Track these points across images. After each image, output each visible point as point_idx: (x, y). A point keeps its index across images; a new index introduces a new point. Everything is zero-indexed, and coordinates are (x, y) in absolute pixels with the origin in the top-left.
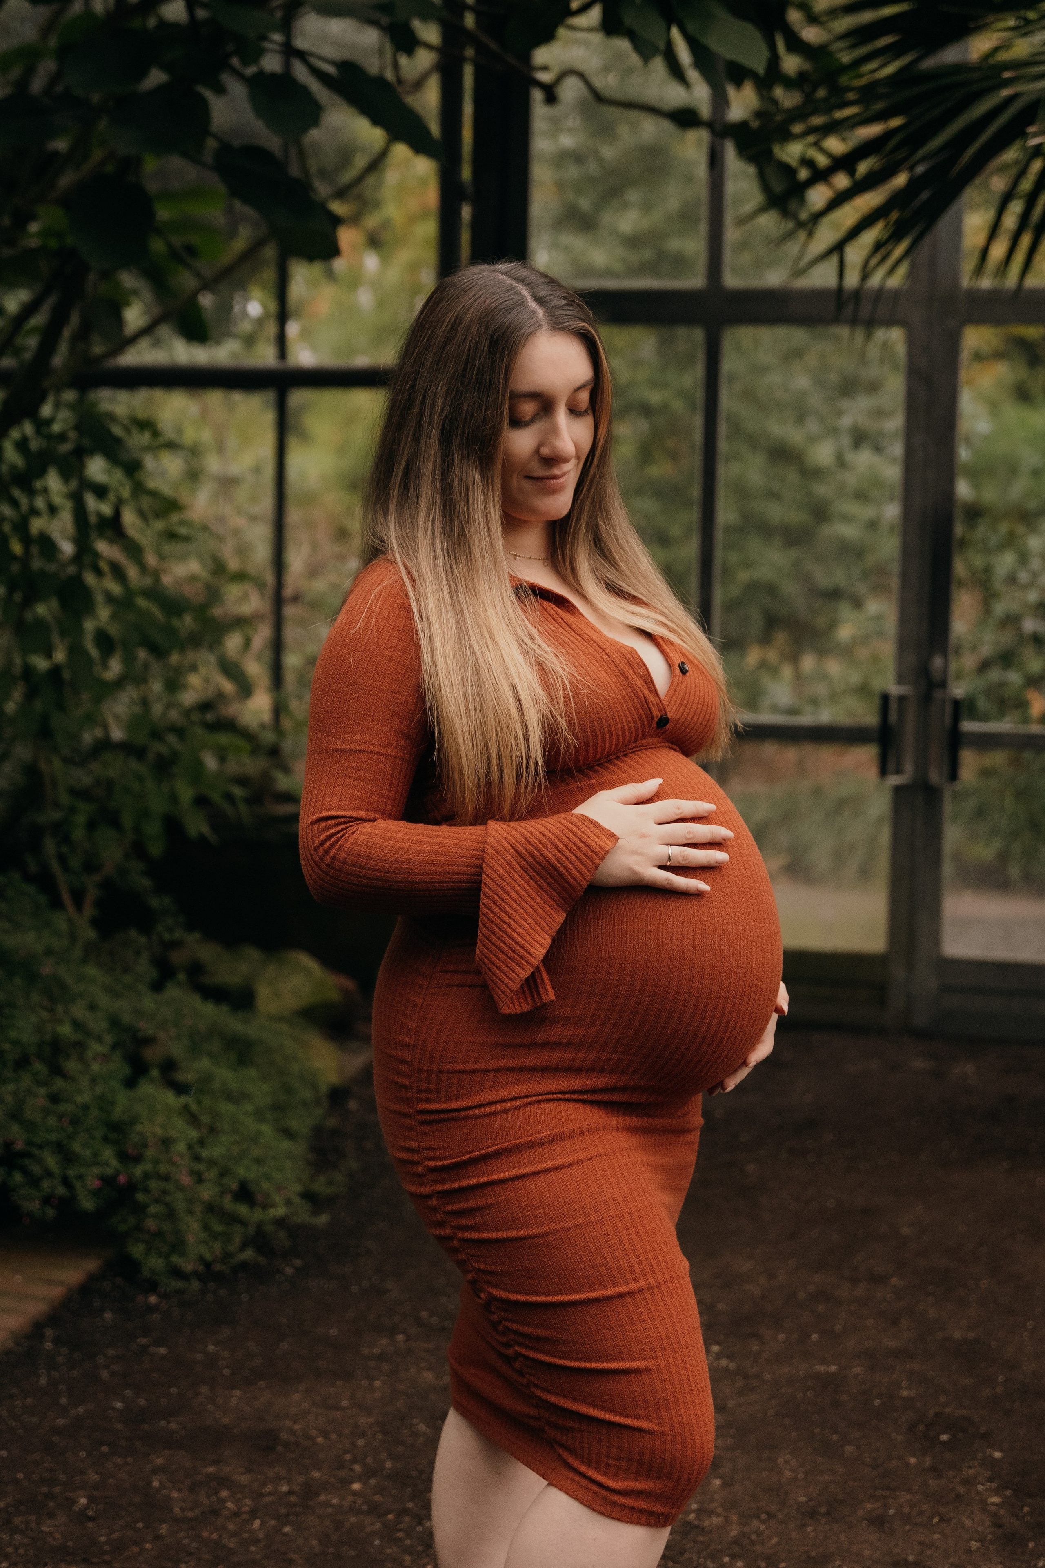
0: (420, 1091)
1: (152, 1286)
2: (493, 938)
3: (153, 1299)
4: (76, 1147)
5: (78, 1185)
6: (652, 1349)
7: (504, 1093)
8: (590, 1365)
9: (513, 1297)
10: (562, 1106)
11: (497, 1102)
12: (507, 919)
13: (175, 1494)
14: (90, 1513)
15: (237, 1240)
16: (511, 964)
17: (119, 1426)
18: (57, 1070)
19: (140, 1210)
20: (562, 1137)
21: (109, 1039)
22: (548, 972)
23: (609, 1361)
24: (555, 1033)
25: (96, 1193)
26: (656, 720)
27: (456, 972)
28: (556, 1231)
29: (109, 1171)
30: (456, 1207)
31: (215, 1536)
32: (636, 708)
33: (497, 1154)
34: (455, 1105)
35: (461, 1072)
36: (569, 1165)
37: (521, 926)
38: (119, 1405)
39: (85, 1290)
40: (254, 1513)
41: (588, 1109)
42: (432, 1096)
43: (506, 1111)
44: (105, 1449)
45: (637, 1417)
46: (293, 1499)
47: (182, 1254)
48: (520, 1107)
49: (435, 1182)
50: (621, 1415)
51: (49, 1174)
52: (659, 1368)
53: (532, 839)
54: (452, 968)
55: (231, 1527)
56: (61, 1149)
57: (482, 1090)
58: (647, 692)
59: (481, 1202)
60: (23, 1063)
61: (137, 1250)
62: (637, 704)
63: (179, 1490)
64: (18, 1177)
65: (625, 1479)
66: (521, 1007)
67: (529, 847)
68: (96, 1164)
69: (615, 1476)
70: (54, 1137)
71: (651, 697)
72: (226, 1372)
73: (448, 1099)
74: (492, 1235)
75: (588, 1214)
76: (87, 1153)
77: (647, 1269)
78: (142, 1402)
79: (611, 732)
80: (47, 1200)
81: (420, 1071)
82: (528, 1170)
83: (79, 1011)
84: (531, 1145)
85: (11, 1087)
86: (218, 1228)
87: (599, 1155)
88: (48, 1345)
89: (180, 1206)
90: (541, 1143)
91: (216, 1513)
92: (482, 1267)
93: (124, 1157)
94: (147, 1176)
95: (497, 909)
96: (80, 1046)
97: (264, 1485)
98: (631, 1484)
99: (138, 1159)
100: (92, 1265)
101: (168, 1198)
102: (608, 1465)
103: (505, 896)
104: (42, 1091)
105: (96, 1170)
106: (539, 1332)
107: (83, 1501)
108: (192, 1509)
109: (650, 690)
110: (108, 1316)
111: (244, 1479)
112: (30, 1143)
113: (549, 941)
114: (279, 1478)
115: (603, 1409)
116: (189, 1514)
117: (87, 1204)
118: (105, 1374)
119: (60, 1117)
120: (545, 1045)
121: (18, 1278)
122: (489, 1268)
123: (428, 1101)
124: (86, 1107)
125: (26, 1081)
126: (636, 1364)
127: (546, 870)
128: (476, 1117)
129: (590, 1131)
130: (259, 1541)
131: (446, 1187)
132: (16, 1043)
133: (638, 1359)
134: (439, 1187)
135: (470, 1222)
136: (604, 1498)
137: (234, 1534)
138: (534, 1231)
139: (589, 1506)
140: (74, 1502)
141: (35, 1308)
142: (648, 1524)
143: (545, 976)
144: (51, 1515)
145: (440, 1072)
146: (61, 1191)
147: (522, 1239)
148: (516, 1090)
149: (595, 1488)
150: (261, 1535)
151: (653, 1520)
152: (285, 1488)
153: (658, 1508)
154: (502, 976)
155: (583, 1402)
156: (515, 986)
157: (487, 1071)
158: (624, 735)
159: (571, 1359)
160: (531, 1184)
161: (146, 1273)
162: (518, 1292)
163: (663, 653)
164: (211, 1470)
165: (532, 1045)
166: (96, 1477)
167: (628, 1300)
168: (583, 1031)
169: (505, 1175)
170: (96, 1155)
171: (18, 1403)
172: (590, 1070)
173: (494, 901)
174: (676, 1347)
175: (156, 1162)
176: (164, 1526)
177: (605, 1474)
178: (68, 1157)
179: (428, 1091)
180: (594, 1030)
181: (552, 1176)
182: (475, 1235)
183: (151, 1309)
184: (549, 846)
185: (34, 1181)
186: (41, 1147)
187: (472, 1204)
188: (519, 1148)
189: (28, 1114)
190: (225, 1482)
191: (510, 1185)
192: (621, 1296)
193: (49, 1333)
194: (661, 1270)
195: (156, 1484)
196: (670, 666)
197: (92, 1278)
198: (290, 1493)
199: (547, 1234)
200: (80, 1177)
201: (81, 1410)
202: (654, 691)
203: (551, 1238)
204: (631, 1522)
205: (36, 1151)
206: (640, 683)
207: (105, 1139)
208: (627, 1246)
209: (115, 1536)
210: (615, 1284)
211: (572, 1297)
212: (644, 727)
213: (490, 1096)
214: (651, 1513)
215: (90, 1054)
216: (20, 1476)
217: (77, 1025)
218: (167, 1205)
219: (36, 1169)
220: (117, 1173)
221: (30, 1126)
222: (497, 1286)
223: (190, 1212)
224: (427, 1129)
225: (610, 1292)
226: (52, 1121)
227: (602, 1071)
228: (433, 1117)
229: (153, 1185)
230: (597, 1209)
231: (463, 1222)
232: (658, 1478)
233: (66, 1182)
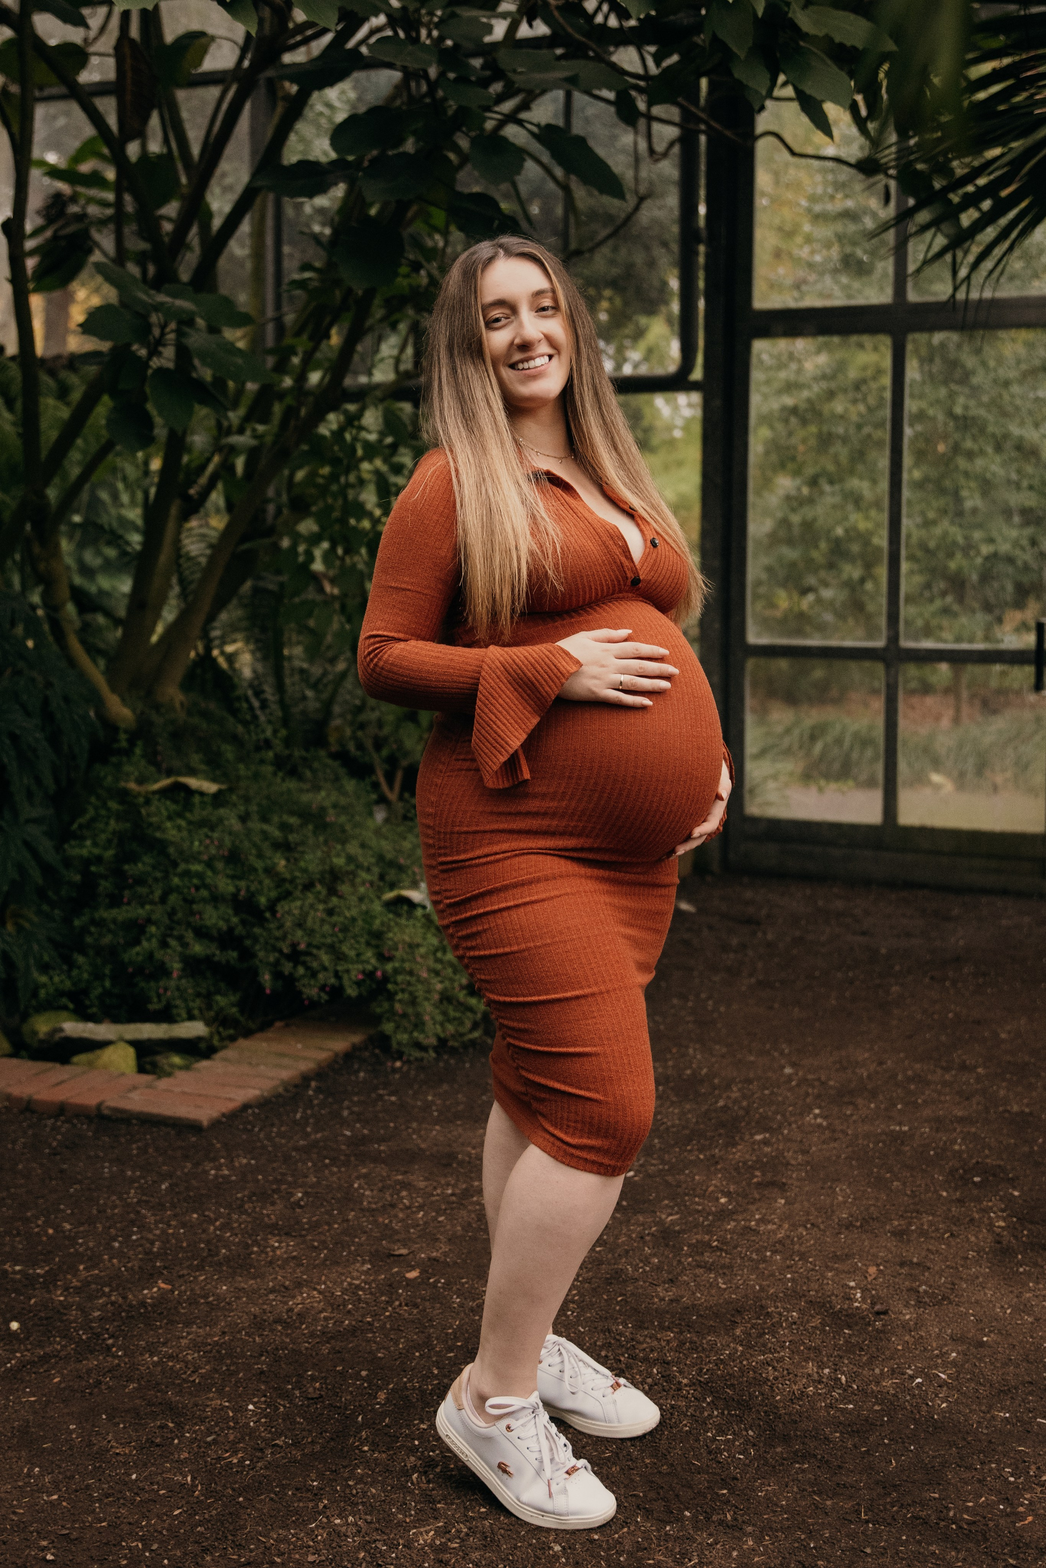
0: (440, 848)
1: (400, 1055)
2: (483, 731)
3: (398, 1064)
4: (345, 948)
5: (345, 977)
6: (601, 1038)
7: (496, 848)
8: (554, 1050)
9: (502, 999)
10: (541, 858)
11: (491, 855)
12: (494, 718)
13: (367, 1193)
14: (302, 1203)
15: (468, 1024)
16: (494, 751)
17: (343, 1147)
18: (332, 891)
19: (391, 997)
20: (538, 880)
21: (376, 870)
22: (527, 759)
23: (568, 1046)
24: (533, 805)
25: (358, 984)
26: (629, 580)
27: (464, 760)
28: (528, 949)
29: (369, 967)
30: (464, 933)
31: (387, 1221)
32: (613, 571)
33: (490, 893)
34: (462, 857)
35: (467, 833)
36: (543, 900)
37: (504, 724)
38: (348, 1133)
39: (349, 1056)
40: (421, 1208)
41: (563, 862)
42: (448, 851)
43: (498, 861)
44: (327, 1161)
45: (588, 1089)
46: (454, 1198)
47: (423, 1031)
48: (509, 858)
49: (451, 915)
50: (577, 1088)
51: (325, 969)
52: (605, 1054)
53: (517, 661)
54: (462, 757)
55: (401, 1215)
56: (332, 949)
57: (480, 846)
58: (623, 559)
59: (480, 928)
60: (308, 886)
61: (388, 1027)
62: (614, 567)
63: (372, 1190)
64: (301, 970)
65: (581, 1137)
66: (503, 784)
67: (515, 667)
68: (357, 962)
69: (573, 1135)
70: (329, 941)
71: (626, 563)
72: (436, 1114)
73: (458, 853)
74: (487, 952)
75: (555, 936)
76: (352, 953)
77: (600, 979)
78: (366, 1132)
79: (590, 587)
80: (323, 988)
81: (439, 832)
82: (511, 903)
83: (353, 848)
84: (515, 886)
85: (298, 903)
86: (452, 1013)
87: (567, 894)
88: (311, 1093)
89: (420, 993)
90: (523, 884)
91: (393, 1206)
92: (483, 977)
93: (383, 958)
94: (396, 971)
95: (487, 711)
96: (354, 874)
97: (435, 1188)
98: (585, 1141)
99: (390, 959)
100: (357, 1038)
101: (411, 988)
102: (568, 1126)
103: (493, 701)
104: (321, 907)
105: (360, 967)
106: (521, 1025)
107: (300, 1195)
108: (376, 1203)
109: (626, 557)
110: (362, 1074)
111: (422, 1184)
112: (309, 945)
113: (525, 736)
114: (448, 1184)
115: (565, 1083)
116: (374, 1206)
117: (351, 991)
118: (345, 1113)
119: (334, 926)
120: (528, 814)
121: (299, 1046)
122: (488, 977)
123: (445, 855)
124: (354, 920)
125: (310, 898)
126: (587, 1049)
127: (527, 685)
128: (477, 865)
129: (561, 876)
130: (418, 1225)
131: (458, 918)
132: (305, 871)
133: (590, 1046)
134: (453, 919)
135: (474, 943)
136: (565, 1151)
137: (402, 1220)
138: (515, 948)
139: (554, 1157)
140: (292, 1194)
141: (305, 1066)
142: (599, 1173)
143: (523, 762)
144: (273, 1204)
145: (452, 833)
146: (333, 981)
147: (506, 954)
148: (505, 846)
149: (558, 1143)
150: (421, 1222)
151: (607, 1171)
152: (450, 1191)
153: (606, 1161)
154: (487, 760)
155: (552, 1078)
156: (495, 768)
157: (485, 832)
158: (602, 590)
159: (541, 1046)
160: (514, 914)
161: (394, 1045)
162: (505, 995)
163: (641, 531)
164: (400, 1177)
165: (519, 814)
166: (314, 1180)
167: (583, 1001)
168: (556, 804)
169: (496, 907)
170: (358, 955)
171: (275, 1130)
172: (562, 834)
173: (485, 705)
174: (620, 1038)
175: (403, 961)
176: (353, 1213)
177: (566, 1133)
178: (340, 957)
179: (445, 847)
180: (564, 803)
181: (529, 908)
182: (477, 953)
183: (394, 1070)
184: (530, 667)
185: (314, 974)
186: (318, 948)
187: (474, 929)
188: (505, 888)
189: (309, 922)
190: (406, 1185)
191: (499, 915)
192: (577, 998)
193: (313, 1084)
194: (610, 980)
195: (356, 1185)
196: (645, 540)
197: (355, 1047)
198: (453, 1195)
199: (524, 950)
200: (348, 971)
201: (319, 1135)
202: (629, 557)
203: (526, 954)
204: (586, 1171)
205: (315, 951)
206: (618, 551)
207: (368, 944)
208: (584, 961)
209: (314, 1219)
210: (574, 989)
211: (542, 998)
212: (619, 584)
213: (487, 850)
214: (601, 1164)
215: (358, 880)
216: (260, 1177)
217: (350, 859)
218: (411, 993)
219: (315, 965)
220: (376, 969)
221: (311, 932)
222: (492, 992)
223: (427, 999)
224: (445, 876)
225: (569, 994)
226: (326, 928)
227: (572, 835)
228: (450, 866)
229: (400, 978)
230: (561, 933)
231: (469, 944)
232: (606, 1137)
233: (337, 975)
